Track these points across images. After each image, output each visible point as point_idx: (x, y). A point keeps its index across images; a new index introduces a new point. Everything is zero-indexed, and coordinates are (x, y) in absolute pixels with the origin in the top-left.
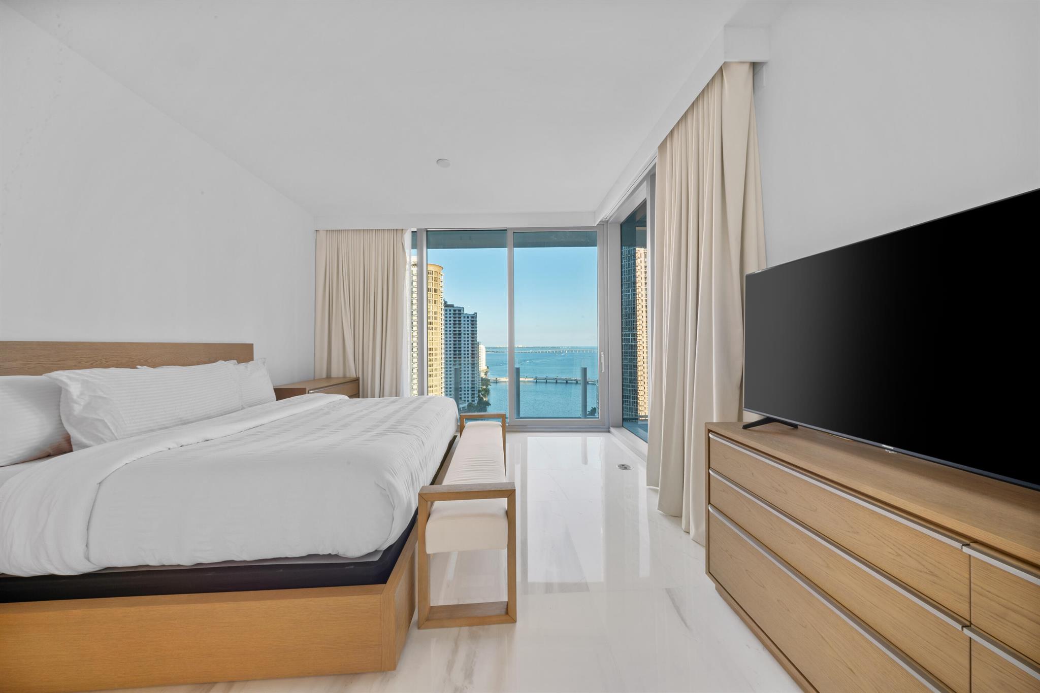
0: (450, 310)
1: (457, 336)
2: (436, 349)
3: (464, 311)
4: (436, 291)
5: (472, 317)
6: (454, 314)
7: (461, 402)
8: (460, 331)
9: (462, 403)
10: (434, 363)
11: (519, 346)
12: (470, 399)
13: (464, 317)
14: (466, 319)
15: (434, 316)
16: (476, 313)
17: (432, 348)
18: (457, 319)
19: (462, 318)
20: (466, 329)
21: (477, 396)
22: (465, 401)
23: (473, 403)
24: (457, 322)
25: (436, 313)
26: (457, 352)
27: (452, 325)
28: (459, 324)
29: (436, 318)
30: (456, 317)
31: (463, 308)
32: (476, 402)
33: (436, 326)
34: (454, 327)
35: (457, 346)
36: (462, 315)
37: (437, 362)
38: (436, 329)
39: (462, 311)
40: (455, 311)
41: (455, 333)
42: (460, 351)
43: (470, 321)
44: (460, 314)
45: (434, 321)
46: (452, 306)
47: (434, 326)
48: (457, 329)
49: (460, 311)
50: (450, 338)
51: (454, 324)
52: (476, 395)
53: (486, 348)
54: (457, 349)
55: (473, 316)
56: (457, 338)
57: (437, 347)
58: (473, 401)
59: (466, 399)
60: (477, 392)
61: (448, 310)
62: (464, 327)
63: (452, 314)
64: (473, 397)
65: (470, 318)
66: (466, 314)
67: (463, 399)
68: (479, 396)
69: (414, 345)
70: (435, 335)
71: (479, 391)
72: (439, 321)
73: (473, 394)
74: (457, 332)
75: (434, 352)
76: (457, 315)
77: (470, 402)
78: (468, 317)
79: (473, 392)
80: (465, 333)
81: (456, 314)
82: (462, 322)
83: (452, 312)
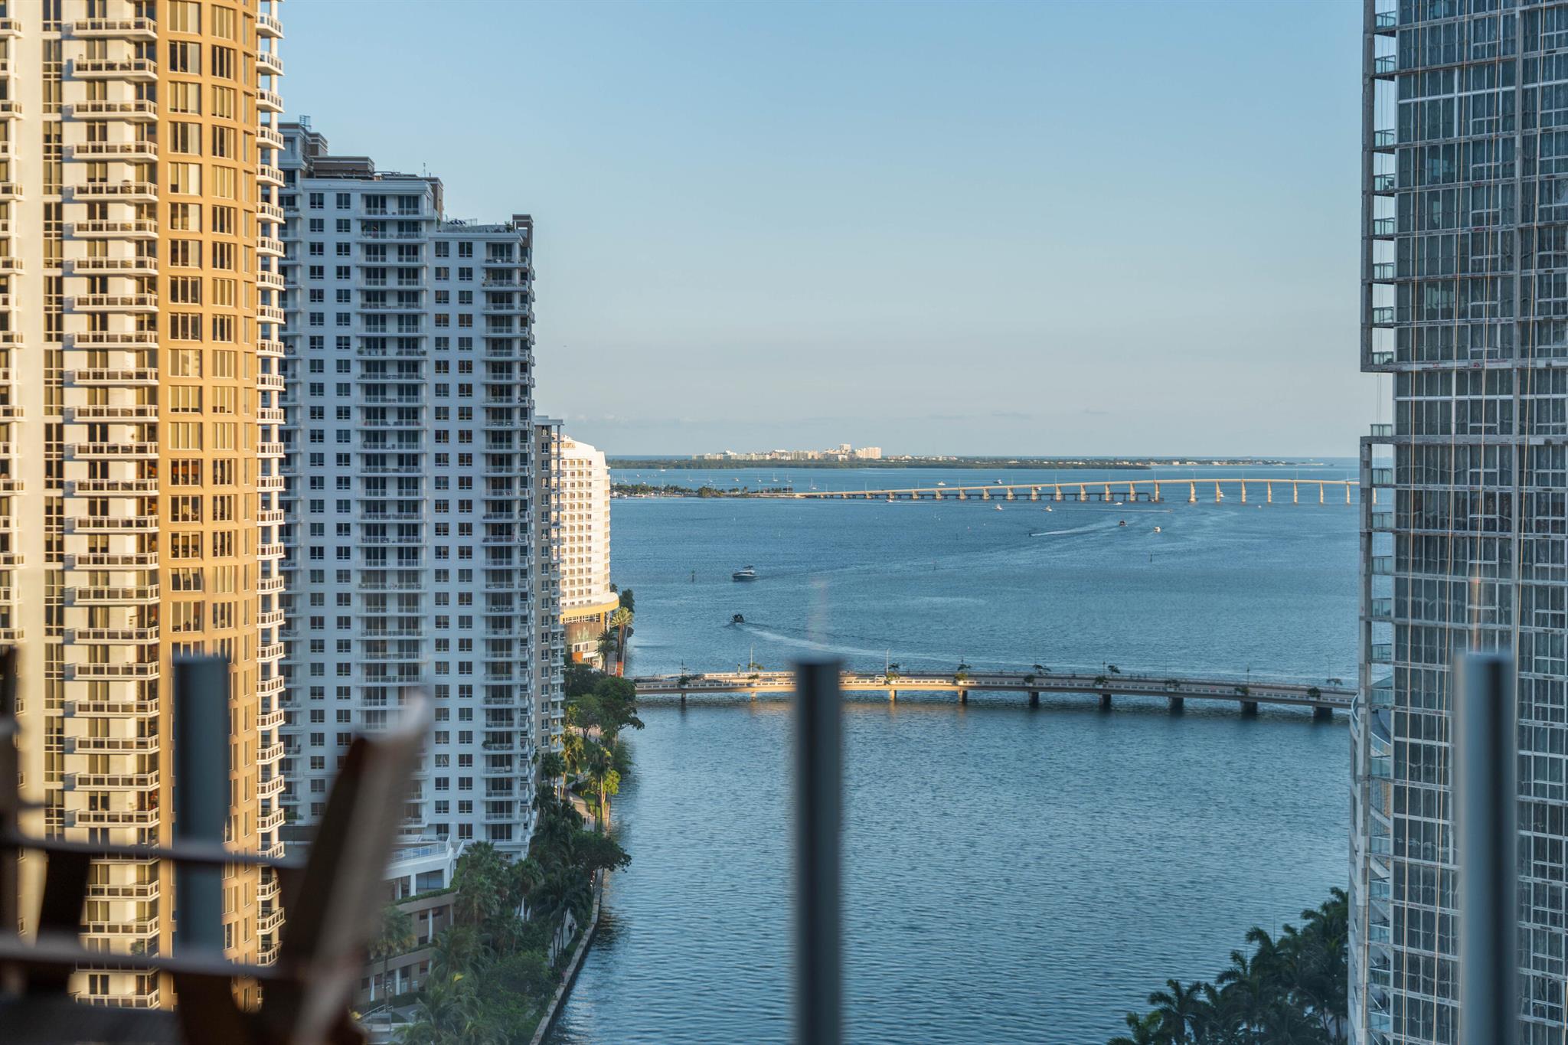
0: (343, 200)
1: (392, 376)
2: (224, 471)
3: (437, 203)
4: (221, 61)
5: (499, 249)
6: (368, 225)
7: (414, 839)
8: (412, 343)
9: (423, 849)
10: (209, 563)
11: (862, 454)
12: (479, 817)
13: (442, 249)
14: (454, 261)
15: (210, 237)
16: (524, 221)
17: (197, 463)
18: (392, 259)
19: (427, 258)
20: (454, 332)
21: (531, 794)
22: (442, 829)
23: (500, 845)
24: (392, 283)
25: (222, 218)
26: (392, 493)
27: (357, 299)
28: (401, 296)
29: (222, 255)
30: (383, 249)
31: (435, 183)
32: (522, 838)
33: (226, 309)
34: (371, 320)
35: (392, 447)
36: (427, 234)
37: (227, 561)
38: (223, 328)
39: (426, 208)
40: (375, 201)
41: (377, 356)
42: (414, 483)
43: (479, 276)
44: (414, 226)
45: (209, 273)
46: (359, 169)
47: (208, 309)
48: (392, 330)
49: (410, 201)
50: (343, 389)
51: (371, 296)
52: (523, 794)
53: (613, 463)
54: (392, 471)
55: (503, 237)
56: (392, 394)
57: (226, 453)
58: (501, 832)
59: (454, 819)
60: (532, 771)
61: (330, 200)
62: (442, 320)
63: (356, 228)
64: (497, 808)
65: (480, 253)
66: (456, 225)
67: (429, 816)
68: (544, 797)
69: (68, 441)
70: (219, 369)
71: (550, 766)
72: (243, 272)
73: (499, 785)
74: (392, 353)
75: (208, 490)
76: (392, 236)
77: (480, 836)
78: (466, 249)
79: (501, 773)
80: (442, 355)
81: (383, 224)
82: (427, 281)
83: (358, 209)
